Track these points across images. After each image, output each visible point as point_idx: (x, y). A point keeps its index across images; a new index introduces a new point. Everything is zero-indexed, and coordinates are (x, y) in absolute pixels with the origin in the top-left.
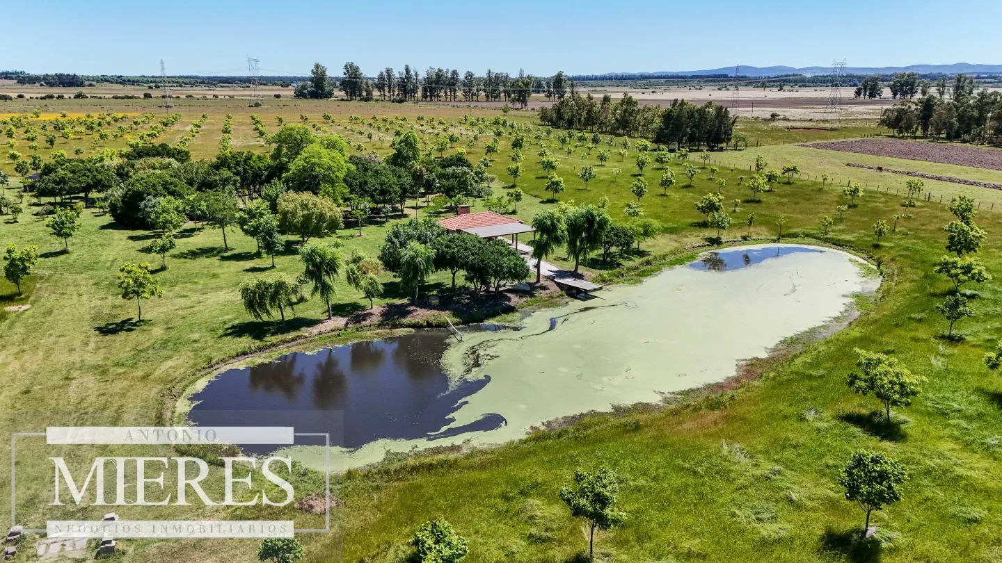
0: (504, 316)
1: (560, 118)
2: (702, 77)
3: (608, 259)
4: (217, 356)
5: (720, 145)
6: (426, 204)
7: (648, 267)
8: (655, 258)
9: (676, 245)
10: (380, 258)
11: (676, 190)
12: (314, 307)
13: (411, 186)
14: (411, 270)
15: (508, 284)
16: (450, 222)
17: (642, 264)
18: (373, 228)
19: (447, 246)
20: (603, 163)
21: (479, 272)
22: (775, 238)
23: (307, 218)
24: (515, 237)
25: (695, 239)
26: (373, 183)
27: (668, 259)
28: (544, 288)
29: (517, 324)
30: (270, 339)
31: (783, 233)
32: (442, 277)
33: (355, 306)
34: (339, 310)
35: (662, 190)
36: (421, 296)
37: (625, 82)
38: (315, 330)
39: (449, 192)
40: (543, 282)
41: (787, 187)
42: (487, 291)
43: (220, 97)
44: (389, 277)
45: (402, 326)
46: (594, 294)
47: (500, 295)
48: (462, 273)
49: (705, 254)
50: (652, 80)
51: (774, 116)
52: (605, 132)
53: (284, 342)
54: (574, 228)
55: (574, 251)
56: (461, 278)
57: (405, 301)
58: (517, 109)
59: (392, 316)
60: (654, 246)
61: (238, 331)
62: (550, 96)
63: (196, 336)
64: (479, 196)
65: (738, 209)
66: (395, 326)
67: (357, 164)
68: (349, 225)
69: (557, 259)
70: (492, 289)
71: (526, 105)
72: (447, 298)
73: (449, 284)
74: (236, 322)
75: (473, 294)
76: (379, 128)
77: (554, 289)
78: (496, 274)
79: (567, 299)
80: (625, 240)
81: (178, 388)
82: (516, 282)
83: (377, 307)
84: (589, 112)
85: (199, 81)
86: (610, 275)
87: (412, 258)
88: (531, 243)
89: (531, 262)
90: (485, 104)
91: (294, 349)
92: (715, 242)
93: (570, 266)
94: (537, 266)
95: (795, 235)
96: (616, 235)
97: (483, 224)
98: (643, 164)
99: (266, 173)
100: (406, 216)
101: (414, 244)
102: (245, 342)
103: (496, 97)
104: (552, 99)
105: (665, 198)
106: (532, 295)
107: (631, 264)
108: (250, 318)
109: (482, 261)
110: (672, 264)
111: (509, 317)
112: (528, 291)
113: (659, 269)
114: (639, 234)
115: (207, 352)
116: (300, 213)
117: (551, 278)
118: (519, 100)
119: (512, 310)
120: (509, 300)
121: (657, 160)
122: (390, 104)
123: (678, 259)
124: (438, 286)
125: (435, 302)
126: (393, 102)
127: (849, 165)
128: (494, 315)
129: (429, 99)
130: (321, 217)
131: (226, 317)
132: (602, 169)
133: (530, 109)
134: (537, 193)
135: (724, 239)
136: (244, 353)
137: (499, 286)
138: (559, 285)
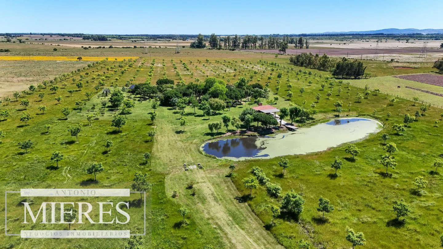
0: (271, 134)
1: (298, 61)
2: (370, 35)
3: (302, 120)
4: (205, 140)
5: (359, 77)
6: (248, 100)
7: (314, 123)
8: (316, 121)
9: (324, 117)
10: (239, 118)
11: (333, 97)
12: (223, 129)
13: (244, 95)
14: (248, 122)
15: (272, 126)
16: (256, 108)
17: (312, 122)
18: (233, 108)
19: (257, 116)
20: (310, 84)
21: (264, 123)
22: (357, 115)
23: (217, 106)
24: (275, 113)
25: (331, 115)
26: (233, 95)
27: (320, 121)
28: (282, 128)
29: (274, 136)
30: (215, 137)
31: (360, 114)
32: (255, 124)
33: (233, 130)
34: (229, 131)
35: (327, 97)
36: (250, 128)
37: (333, 37)
38: (225, 135)
39: (255, 97)
40: (282, 126)
41: (374, 97)
42: (266, 128)
43: (162, 47)
44: (242, 123)
45: (245, 135)
46: (296, 130)
47: (270, 129)
48: (260, 123)
49: (333, 120)
50: (346, 36)
51: (392, 60)
52: (315, 68)
53: (218, 137)
54: (292, 111)
55: (292, 118)
56: (260, 124)
57: (245, 129)
58: (281, 54)
59: (242, 133)
60: (317, 117)
61: (208, 134)
62: (296, 47)
63: (198, 135)
64: (265, 97)
65: (350, 105)
66: (243, 135)
67: (228, 88)
68: (228, 107)
69: (287, 120)
70: (268, 127)
71: (285, 53)
72: (256, 129)
73: (256, 125)
74: (206, 132)
75: (263, 128)
76: (228, 67)
77: (285, 128)
78: (269, 124)
79: (288, 131)
80: (307, 115)
81: (199, 145)
82: (274, 126)
83: (239, 130)
84: (309, 60)
85: (149, 37)
86: (301, 125)
87: (248, 119)
88: (279, 115)
89: (279, 121)
90: (268, 51)
91: (220, 139)
92: (338, 116)
93: (290, 122)
94: (281, 122)
95: (364, 115)
96: (304, 114)
97: (266, 109)
98: (324, 86)
99: (202, 91)
100: (242, 104)
101: (249, 115)
102: (209, 137)
103: (273, 47)
104: (297, 48)
105: (328, 100)
106: (278, 130)
107: (308, 122)
108: (209, 131)
109: (266, 120)
110: (321, 122)
111: (272, 135)
112: (278, 128)
113: (317, 124)
114: (312, 113)
115: (202, 139)
116: (215, 104)
117: (284, 125)
118: (282, 51)
119: (273, 133)
120: (272, 130)
121: (330, 84)
122: (229, 51)
123: (324, 121)
124: (253, 126)
125: (253, 130)
126: (230, 50)
127: (406, 87)
128: (268, 134)
129: (244, 48)
130: (221, 105)
131: (203, 131)
132: (310, 87)
133: (287, 54)
134: (284, 97)
135: (340, 115)
136: (210, 139)
137: (270, 127)
138: (286, 127)
